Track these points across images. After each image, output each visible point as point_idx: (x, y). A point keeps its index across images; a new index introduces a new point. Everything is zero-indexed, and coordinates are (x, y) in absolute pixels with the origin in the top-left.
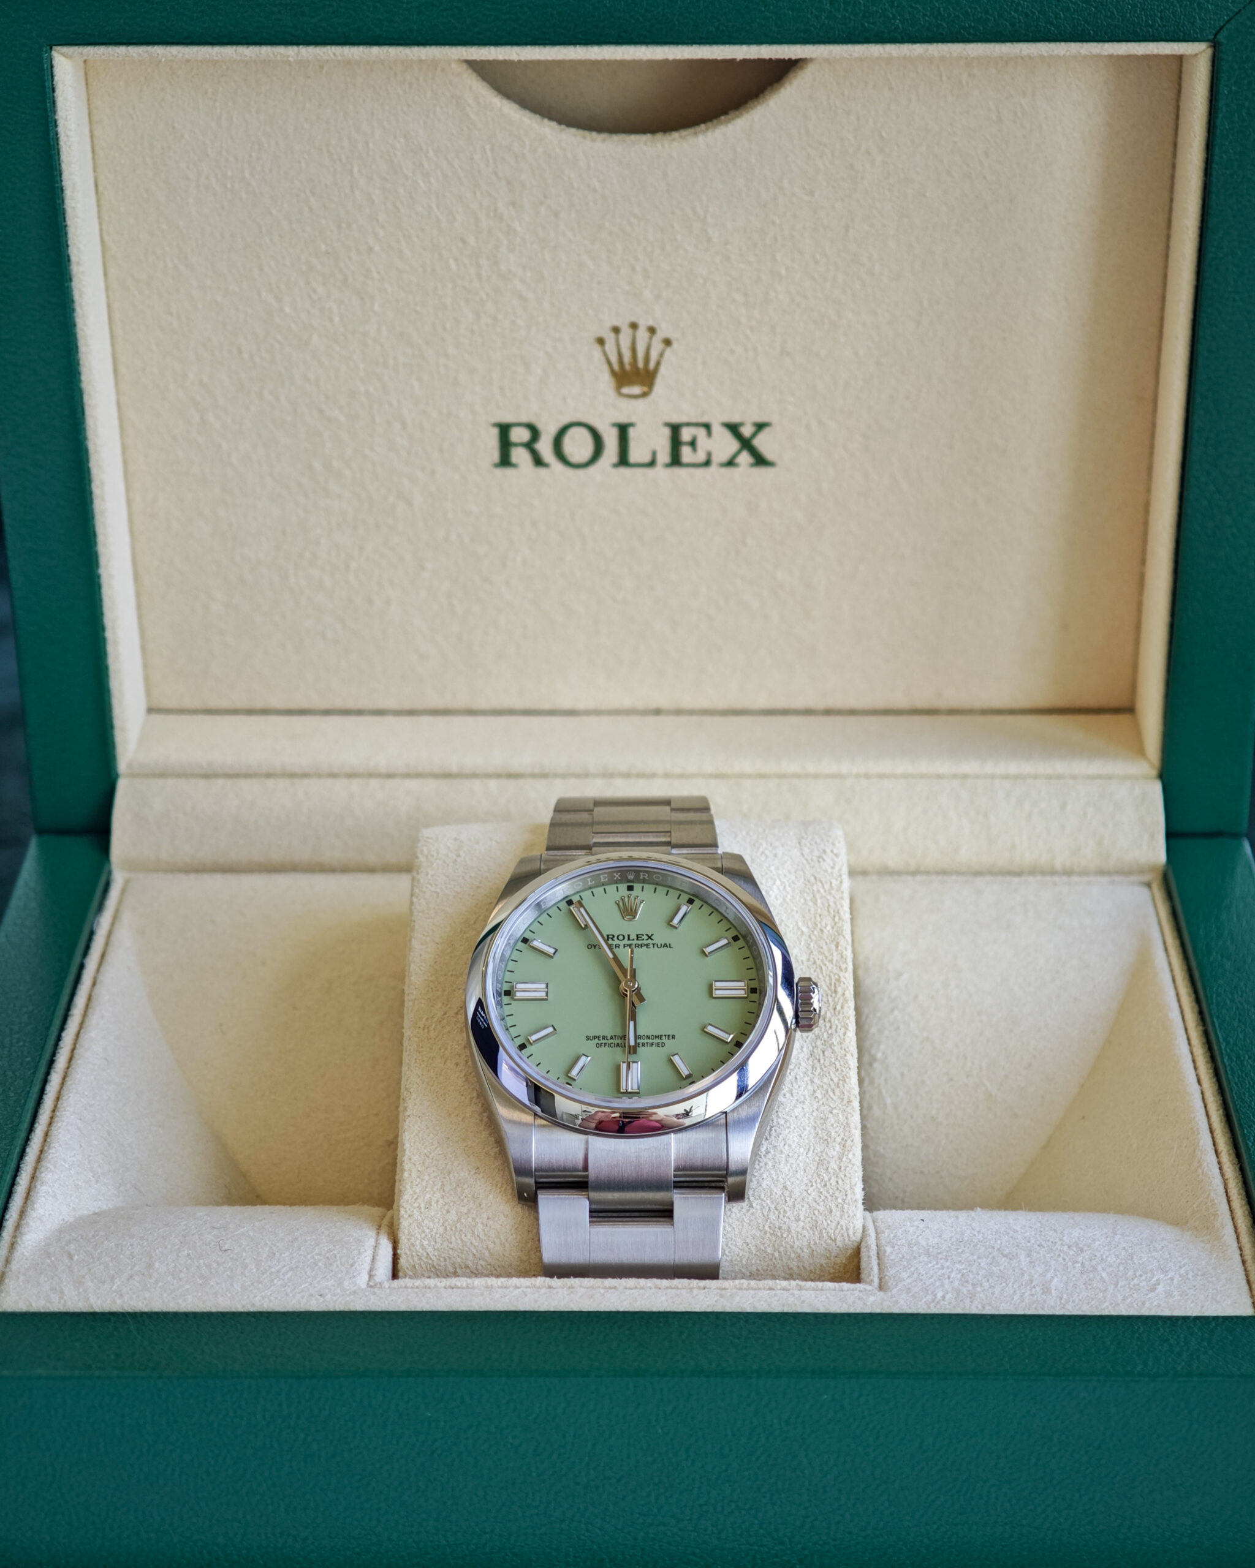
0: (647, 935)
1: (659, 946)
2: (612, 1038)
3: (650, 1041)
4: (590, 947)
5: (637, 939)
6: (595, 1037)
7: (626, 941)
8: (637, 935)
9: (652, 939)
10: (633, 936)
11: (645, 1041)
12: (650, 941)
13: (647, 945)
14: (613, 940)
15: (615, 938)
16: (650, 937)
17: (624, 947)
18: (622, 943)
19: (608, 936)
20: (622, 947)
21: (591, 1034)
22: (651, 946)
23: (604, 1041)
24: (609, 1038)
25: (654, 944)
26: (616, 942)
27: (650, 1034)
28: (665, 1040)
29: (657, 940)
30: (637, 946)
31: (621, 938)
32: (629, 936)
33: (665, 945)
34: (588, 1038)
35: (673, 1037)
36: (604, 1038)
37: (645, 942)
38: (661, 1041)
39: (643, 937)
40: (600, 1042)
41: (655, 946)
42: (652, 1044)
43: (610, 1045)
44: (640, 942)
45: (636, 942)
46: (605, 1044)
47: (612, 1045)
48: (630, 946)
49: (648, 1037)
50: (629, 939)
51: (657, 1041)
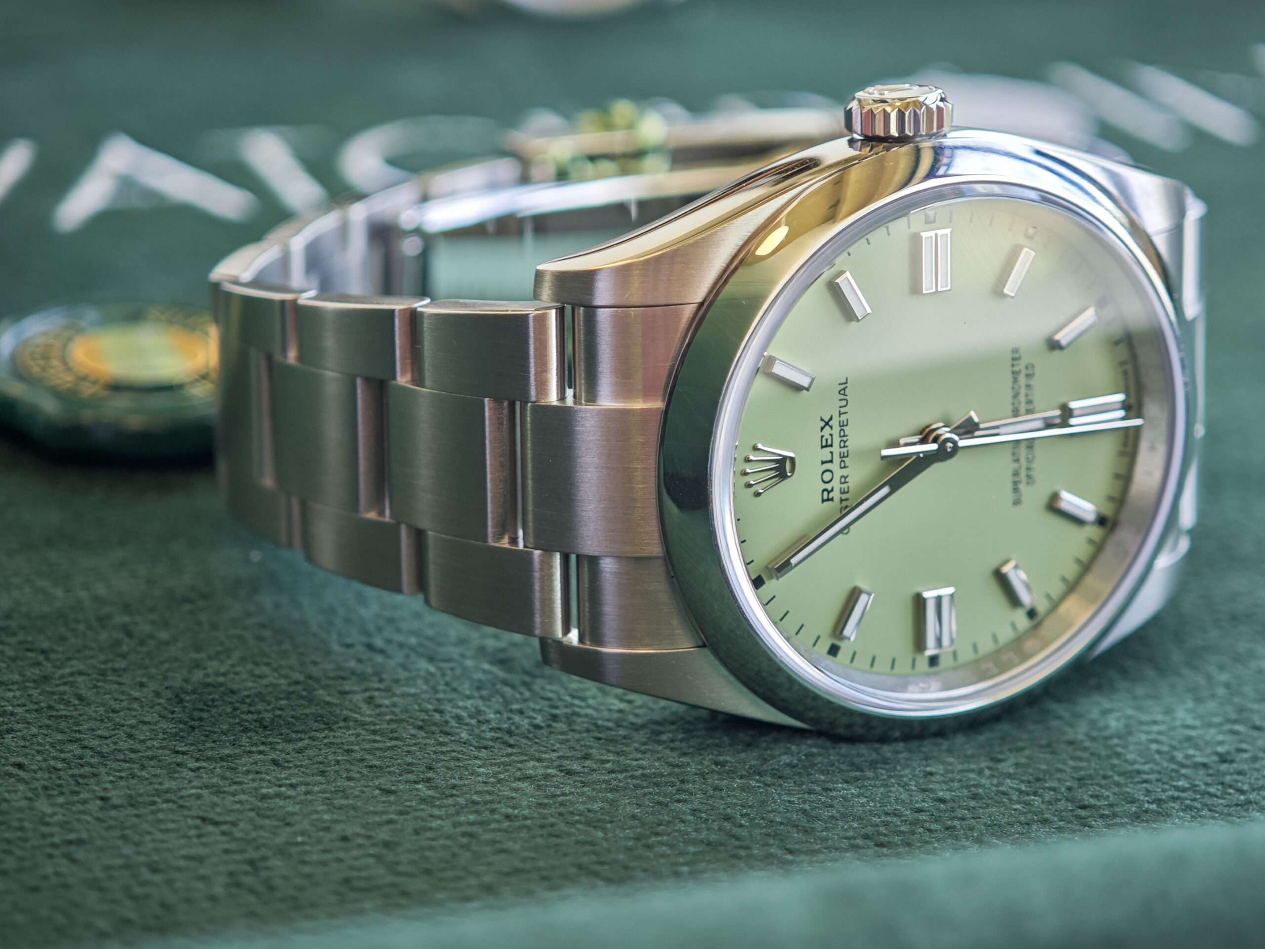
0: (822, 429)
1: (844, 403)
2: (1017, 460)
3: (1023, 391)
5: (831, 445)
6: (1016, 490)
7: (835, 466)
8: (822, 447)
9: (831, 419)
10: (825, 454)
11: (1022, 398)
12: (834, 423)
13: (842, 425)
14: (832, 490)
15: (830, 486)
16: (827, 424)
17: (845, 467)
18: (838, 473)
19: (823, 501)
20: (845, 472)
21: (1010, 496)
22: (843, 417)
23: (1023, 473)
24: (1016, 465)
25: (840, 414)
26: (836, 484)
27: (1010, 394)
28: (1021, 366)
29: (831, 409)
30: (843, 444)
31: (827, 476)
32: (823, 463)
33: (843, 392)
34: (1017, 502)
35: (1016, 351)
36: (1016, 473)
37: (836, 431)
38: (1023, 372)
39: (827, 436)
40: (1023, 481)
41: (843, 410)
42: (1028, 386)
43: (1029, 461)
44: (837, 440)
45: (836, 449)
46: (1028, 469)
47: (1030, 456)
48: (843, 456)
49: (1016, 396)
50: (831, 461)
51: (1022, 380)
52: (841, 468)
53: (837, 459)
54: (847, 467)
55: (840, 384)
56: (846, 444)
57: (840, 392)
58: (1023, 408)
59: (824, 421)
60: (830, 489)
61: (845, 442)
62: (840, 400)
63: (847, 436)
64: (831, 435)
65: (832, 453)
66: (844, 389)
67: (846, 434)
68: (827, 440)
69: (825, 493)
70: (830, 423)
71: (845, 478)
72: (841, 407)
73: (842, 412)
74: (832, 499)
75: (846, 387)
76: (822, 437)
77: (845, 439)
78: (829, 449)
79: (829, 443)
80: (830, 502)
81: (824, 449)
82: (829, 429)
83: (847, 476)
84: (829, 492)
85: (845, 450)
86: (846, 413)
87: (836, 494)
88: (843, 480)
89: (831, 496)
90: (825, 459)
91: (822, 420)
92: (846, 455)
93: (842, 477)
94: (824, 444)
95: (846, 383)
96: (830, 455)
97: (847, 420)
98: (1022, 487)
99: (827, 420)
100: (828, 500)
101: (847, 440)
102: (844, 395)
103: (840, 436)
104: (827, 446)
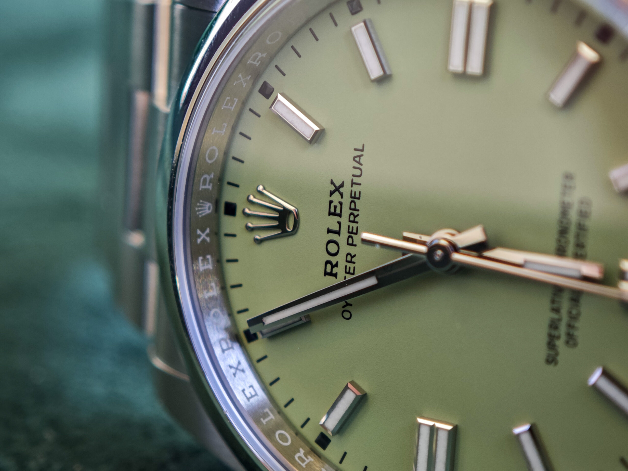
0: (332, 193)
1: (358, 172)
2: (556, 310)
3: (573, 229)
4: (347, 315)
5: (340, 215)
6: (551, 345)
7: (342, 239)
8: (330, 214)
9: (342, 185)
10: (333, 223)
11: (572, 238)
12: (346, 190)
13: (355, 198)
14: (336, 265)
15: (334, 260)
16: (337, 189)
17: (352, 245)
18: (345, 249)
19: (326, 274)
20: (352, 250)
21: (543, 350)
22: (356, 188)
23: (563, 328)
24: (555, 316)
25: (353, 183)
26: (341, 259)
28: (574, 197)
30: (353, 218)
31: (333, 248)
32: (329, 231)
33: (357, 159)
34: (551, 360)
35: (568, 177)
37: (346, 200)
38: (576, 206)
39: (336, 203)
40: (563, 338)
41: (356, 180)
44: (346, 212)
45: (344, 220)
46: (570, 326)
47: (574, 312)
48: (351, 232)
50: (338, 232)
51: (574, 216)
52: (348, 244)
53: (344, 233)
54: (355, 245)
55: (355, 150)
56: (357, 219)
57: (354, 158)
58: (571, 249)
59: (335, 186)
60: (334, 263)
61: (355, 217)
62: (354, 168)
63: (358, 210)
64: (341, 203)
65: (339, 223)
66: (360, 156)
67: (357, 208)
68: (335, 207)
69: (329, 266)
70: (341, 190)
71: (352, 257)
72: (353, 176)
73: (354, 181)
74: (335, 275)
75: (362, 155)
76: (331, 202)
77: (356, 213)
78: (337, 219)
79: (338, 211)
80: (334, 278)
81: (331, 216)
82: (340, 196)
83: (355, 256)
84: (333, 267)
85: (355, 225)
86: (360, 184)
87: (340, 270)
88: (349, 258)
89: (335, 270)
90: (331, 228)
91: (332, 183)
92: (355, 231)
93: (348, 254)
94: (332, 210)
95: (362, 150)
96: (338, 225)
97: (360, 193)
98: (560, 343)
99: (337, 185)
100: (331, 274)
101: (358, 215)
102: (359, 163)
103: (351, 209)
104: (334, 214)
